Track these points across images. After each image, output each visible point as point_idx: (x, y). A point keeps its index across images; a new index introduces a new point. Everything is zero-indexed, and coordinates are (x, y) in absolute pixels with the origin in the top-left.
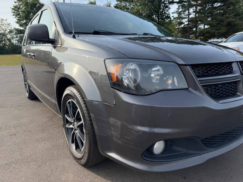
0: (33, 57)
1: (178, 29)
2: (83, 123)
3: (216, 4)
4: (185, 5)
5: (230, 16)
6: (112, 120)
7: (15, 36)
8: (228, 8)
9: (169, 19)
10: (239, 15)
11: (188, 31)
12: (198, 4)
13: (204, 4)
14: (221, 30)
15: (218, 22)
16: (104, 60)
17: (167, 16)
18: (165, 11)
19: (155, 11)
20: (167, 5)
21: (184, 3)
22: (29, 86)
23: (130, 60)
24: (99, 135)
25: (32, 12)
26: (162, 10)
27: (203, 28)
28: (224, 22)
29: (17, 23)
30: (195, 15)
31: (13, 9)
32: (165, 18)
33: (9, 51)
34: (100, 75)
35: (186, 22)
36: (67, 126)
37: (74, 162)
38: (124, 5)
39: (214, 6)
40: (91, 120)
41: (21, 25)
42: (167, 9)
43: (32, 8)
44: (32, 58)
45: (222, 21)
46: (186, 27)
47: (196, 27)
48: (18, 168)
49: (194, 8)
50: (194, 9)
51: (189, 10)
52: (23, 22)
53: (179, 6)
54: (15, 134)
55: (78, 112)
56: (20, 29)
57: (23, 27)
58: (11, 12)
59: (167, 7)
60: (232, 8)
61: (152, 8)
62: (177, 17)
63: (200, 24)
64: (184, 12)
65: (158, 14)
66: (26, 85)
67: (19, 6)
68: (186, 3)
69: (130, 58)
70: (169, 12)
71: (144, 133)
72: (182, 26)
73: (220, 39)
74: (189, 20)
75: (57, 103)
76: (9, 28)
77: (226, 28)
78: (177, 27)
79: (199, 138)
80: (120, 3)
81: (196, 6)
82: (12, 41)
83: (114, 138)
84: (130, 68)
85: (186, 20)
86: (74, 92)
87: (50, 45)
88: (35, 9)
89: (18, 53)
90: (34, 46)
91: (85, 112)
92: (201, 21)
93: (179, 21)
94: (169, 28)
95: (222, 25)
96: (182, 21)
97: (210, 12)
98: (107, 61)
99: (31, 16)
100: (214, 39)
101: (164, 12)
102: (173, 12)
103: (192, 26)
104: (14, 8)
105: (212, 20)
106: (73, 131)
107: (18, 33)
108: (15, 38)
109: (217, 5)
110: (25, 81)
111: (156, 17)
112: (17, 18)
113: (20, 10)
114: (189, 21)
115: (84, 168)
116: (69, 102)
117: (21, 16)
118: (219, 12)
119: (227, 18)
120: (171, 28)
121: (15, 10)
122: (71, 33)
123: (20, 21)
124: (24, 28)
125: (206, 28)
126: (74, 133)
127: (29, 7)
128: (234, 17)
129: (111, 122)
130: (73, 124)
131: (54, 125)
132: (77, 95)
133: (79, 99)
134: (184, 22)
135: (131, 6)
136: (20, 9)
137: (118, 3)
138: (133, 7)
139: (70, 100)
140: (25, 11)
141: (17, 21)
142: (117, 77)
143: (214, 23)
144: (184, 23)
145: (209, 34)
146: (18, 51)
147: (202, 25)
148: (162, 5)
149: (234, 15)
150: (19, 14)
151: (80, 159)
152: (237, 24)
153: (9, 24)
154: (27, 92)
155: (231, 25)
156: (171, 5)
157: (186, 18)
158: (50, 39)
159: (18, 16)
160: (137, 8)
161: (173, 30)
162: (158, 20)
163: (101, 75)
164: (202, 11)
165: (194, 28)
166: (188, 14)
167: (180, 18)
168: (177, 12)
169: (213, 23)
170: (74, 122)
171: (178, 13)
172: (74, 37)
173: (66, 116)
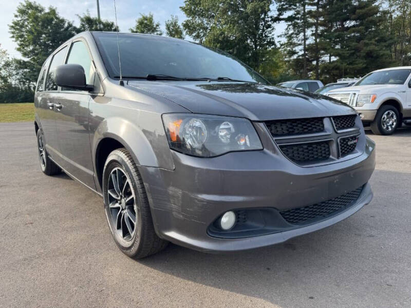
0: (59, 110)
1: (288, 61)
2: (135, 198)
3: (348, 22)
4: (297, 23)
5: (371, 42)
6: (171, 190)
7: (14, 72)
8: (367, 28)
9: (273, 46)
10: (385, 41)
11: (305, 65)
12: (319, 22)
13: (329, 22)
14: (357, 64)
15: (353, 51)
16: (162, 115)
17: (270, 41)
18: (266, 33)
19: (249, 32)
20: (270, 23)
21: (296, 21)
22: (47, 154)
23: (193, 115)
24: (155, 209)
25: (45, 32)
26: (261, 31)
27: (329, 61)
28: (362, 51)
29: (19, 50)
30: (316, 40)
31: (12, 27)
32: (267, 44)
33: (4, 96)
34: (157, 135)
35: (301, 50)
36: (111, 206)
37: (120, 254)
38: (200, 22)
39: (346, 26)
40: (144, 193)
41: (25, 54)
42: (269, 29)
43: (46, 25)
44: (57, 111)
45: (357, 50)
46: (300, 59)
47: (317, 59)
48: (42, 264)
49: (314, 29)
50: (312, 31)
51: (304, 32)
52: (29, 49)
53: (289, 25)
54: (31, 222)
55: (128, 183)
56: (24, 61)
57: (28, 57)
58: (9, 32)
59: (269, 26)
60: (373, 29)
61: (245, 28)
62: (286, 42)
63: (323, 54)
64: (297, 34)
65: (255, 38)
66: (41, 152)
67: (22, 22)
68: (299, 21)
69: (192, 113)
70: (273, 35)
71: (209, 202)
72: (295, 57)
73: (355, 78)
74: (305, 47)
75: (95, 175)
76: (5, 59)
77: (365, 61)
78: (286, 59)
79: (278, 210)
80: (191, 20)
81: (317, 25)
82: (9, 81)
83: (174, 213)
84: (194, 125)
85: (301, 47)
86: (122, 157)
87: (87, 93)
88: (49, 27)
89: (18, 100)
90: (59, 92)
91: (137, 182)
92: (324, 49)
93: (288, 49)
94: (273, 60)
95: (358, 56)
96: (294, 49)
97: (339, 35)
98: (164, 116)
99: (42, 39)
100: (346, 78)
101: (264, 35)
102: (279, 35)
103: (311, 57)
104: (14, 25)
105: (342, 47)
106: (120, 211)
107: (20, 68)
108: (14, 75)
109: (349, 24)
110: (41, 145)
111: (252, 43)
112: (19, 42)
113: (24, 29)
114: (305, 50)
115: (134, 261)
116: (115, 172)
117: (25, 38)
118: (354, 36)
119: (367, 45)
120: (276, 60)
121: (15, 29)
122: (117, 78)
123: (23, 48)
124: (30, 58)
125: (334, 62)
126: (121, 215)
127: (40, 24)
128: (376, 43)
129: (170, 192)
130: (119, 202)
131: (89, 210)
132: (126, 160)
133: (129, 165)
134: (297, 51)
135: (211, 25)
136: (24, 27)
137: (190, 19)
138: (214, 25)
139: (116, 169)
140: (34, 30)
141: (18, 47)
142: (177, 136)
143: (346, 53)
144: (298, 53)
145: (338, 71)
146: (20, 97)
147: (326, 55)
148: (261, 23)
149: (376, 41)
150: (22, 36)
151: (130, 248)
152: (382, 56)
153: (4, 52)
154: (44, 163)
155: (372, 57)
156: (275, 23)
157: (300, 45)
158: (87, 85)
159: (20, 39)
160: (221, 27)
161: (280, 64)
162: (256, 48)
163: (159, 135)
164: (325, 33)
165: (314, 60)
166: (303, 38)
167: (291, 44)
168: (285, 34)
169: (344, 53)
170: (121, 199)
171: (288, 37)
172: (122, 84)
173: (109, 192)
